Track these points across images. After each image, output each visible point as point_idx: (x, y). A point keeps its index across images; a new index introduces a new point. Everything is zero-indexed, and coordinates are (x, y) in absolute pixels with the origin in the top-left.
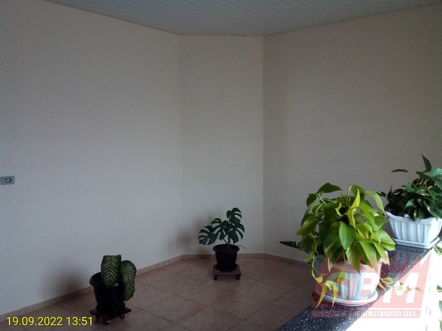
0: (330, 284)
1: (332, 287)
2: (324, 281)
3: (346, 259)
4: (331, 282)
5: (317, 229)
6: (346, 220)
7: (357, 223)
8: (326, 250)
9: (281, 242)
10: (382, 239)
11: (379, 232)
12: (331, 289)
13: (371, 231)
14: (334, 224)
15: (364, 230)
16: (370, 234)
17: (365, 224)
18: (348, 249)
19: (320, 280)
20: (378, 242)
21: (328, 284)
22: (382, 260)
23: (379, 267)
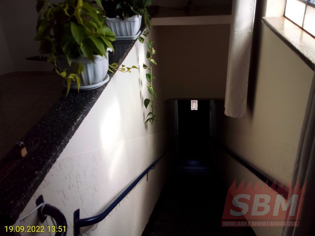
0: (73, 76)
1: (75, 78)
2: (68, 75)
3: (82, 53)
4: (73, 74)
5: (52, 33)
6: (75, 20)
7: (84, 22)
8: (64, 49)
9: (27, 59)
10: (106, 33)
11: (103, 27)
12: (74, 80)
13: (97, 27)
14: (66, 25)
15: (91, 27)
16: (96, 30)
17: (91, 22)
18: (82, 45)
19: (64, 74)
20: (103, 35)
21: (71, 76)
22: (108, 49)
23: (107, 54)
